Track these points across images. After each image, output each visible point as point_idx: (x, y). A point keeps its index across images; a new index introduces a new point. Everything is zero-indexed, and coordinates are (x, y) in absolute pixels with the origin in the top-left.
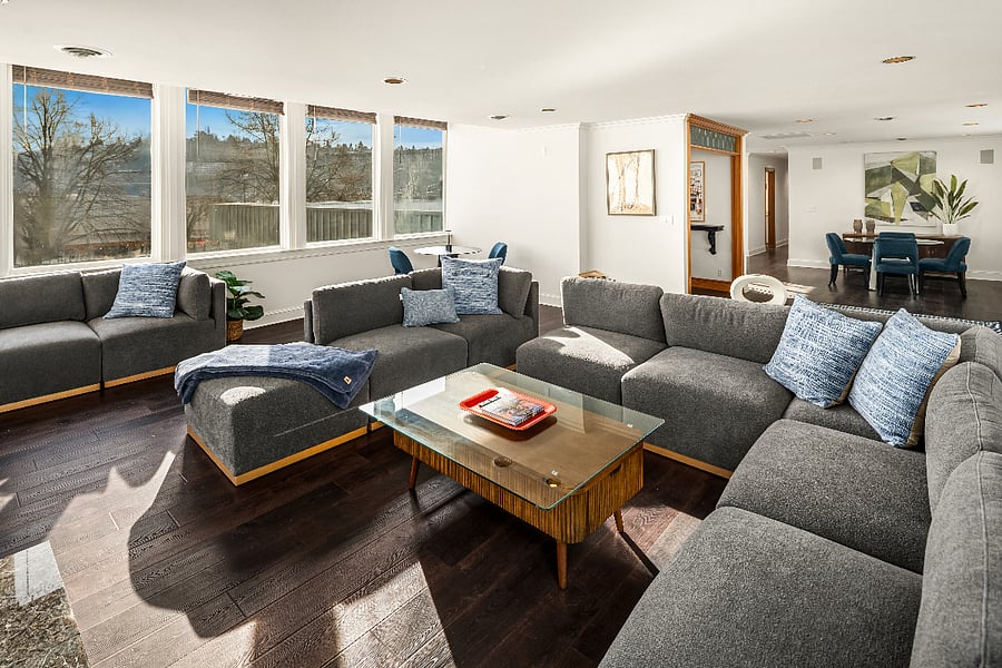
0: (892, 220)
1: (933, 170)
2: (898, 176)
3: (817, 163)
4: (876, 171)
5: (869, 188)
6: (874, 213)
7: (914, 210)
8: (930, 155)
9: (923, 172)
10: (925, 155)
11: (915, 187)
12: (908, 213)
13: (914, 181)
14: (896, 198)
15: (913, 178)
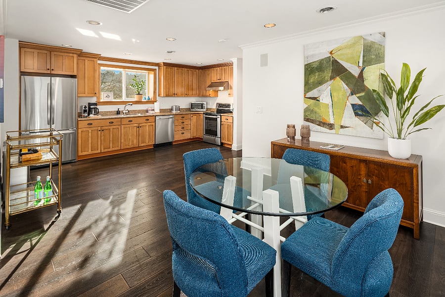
0: (331, 126)
1: (380, 59)
2: (338, 70)
3: (264, 60)
4: (315, 66)
5: (309, 86)
6: (313, 117)
7: (357, 114)
8: (376, 38)
9: (367, 62)
10: (370, 39)
11: (357, 84)
12: (349, 118)
13: (356, 74)
14: (335, 99)
15: (355, 72)
